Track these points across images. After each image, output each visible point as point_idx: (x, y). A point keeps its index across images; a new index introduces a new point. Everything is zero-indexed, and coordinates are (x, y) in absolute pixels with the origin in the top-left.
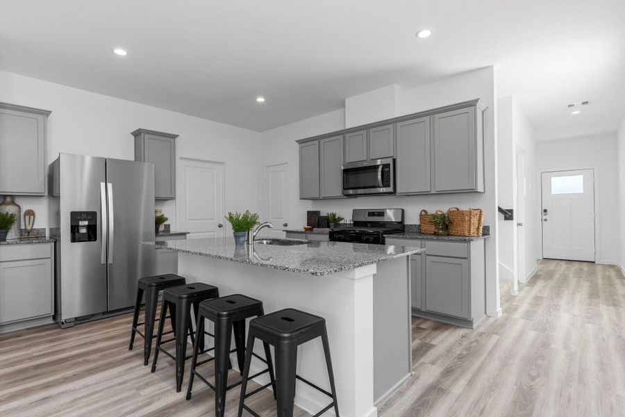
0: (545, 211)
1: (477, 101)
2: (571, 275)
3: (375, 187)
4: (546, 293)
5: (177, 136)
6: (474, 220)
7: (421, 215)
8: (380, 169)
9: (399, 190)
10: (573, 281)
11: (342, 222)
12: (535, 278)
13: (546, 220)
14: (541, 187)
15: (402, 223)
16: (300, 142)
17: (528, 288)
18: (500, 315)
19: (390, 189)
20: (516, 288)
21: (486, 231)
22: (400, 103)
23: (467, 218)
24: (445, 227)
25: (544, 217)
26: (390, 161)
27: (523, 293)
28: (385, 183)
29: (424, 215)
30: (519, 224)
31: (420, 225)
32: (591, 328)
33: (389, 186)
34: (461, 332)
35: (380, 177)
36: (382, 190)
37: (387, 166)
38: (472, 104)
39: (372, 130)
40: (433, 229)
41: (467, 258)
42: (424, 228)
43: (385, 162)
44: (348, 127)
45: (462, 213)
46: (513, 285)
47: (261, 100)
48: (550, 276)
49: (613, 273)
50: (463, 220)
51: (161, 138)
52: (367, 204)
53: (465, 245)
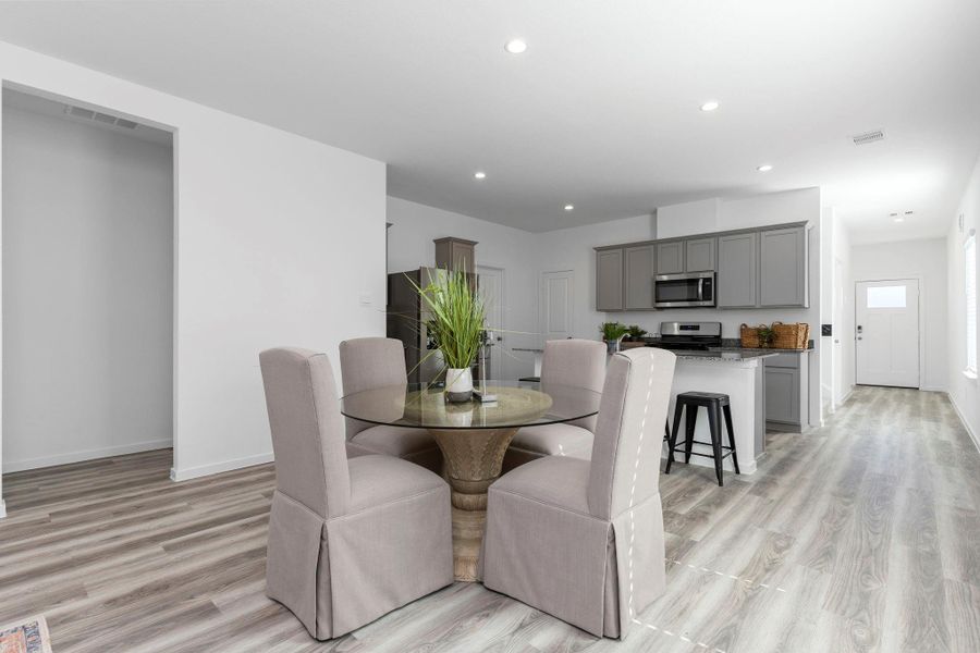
0: (859, 328)
1: (806, 222)
2: (891, 400)
3: (696, 300)
4: (865, 412)
5: (476, 243)
6: (801, 334)
7: (742, 329)
8: (701, 282)
9: (720, 304)
10: (894, 405)
11: (646, 336)
12: (850, 402)
13: (860, 339)
14: (856, 300)
15: (719, 337)
16: (599, 249)
17: (845, 409)
18: (823, 426)
19: (711, 303)
20: (833, 407)
21: (811, 345)
22: (723, 218)
23: (794, 332)
24: (768, 340)
25: (858, 335)
26: (711, 275)
27: (841, 412)
28: (707, 295)
29: (744, 329)
30: (837, 341)
31: (739, 340)
32: (910, 435)
33: (710, 299)
34: (791, 435)
35: (700, 290)
36: (701, 303)
37: (709, 279)
38: (801, 225)
39: (689, 243)
40: (757, 342)
41: (797, 368)
42: (746, 341)
43: (707, 275)
44: (659, 237)
45: (789, 327)
46: (830, 403)
47: (569, 208)
48: (867, 399)
49: (938, 399)
50: (790, 334)
51: (464, 246)
52: (692, 317)
53: (796, 355)
